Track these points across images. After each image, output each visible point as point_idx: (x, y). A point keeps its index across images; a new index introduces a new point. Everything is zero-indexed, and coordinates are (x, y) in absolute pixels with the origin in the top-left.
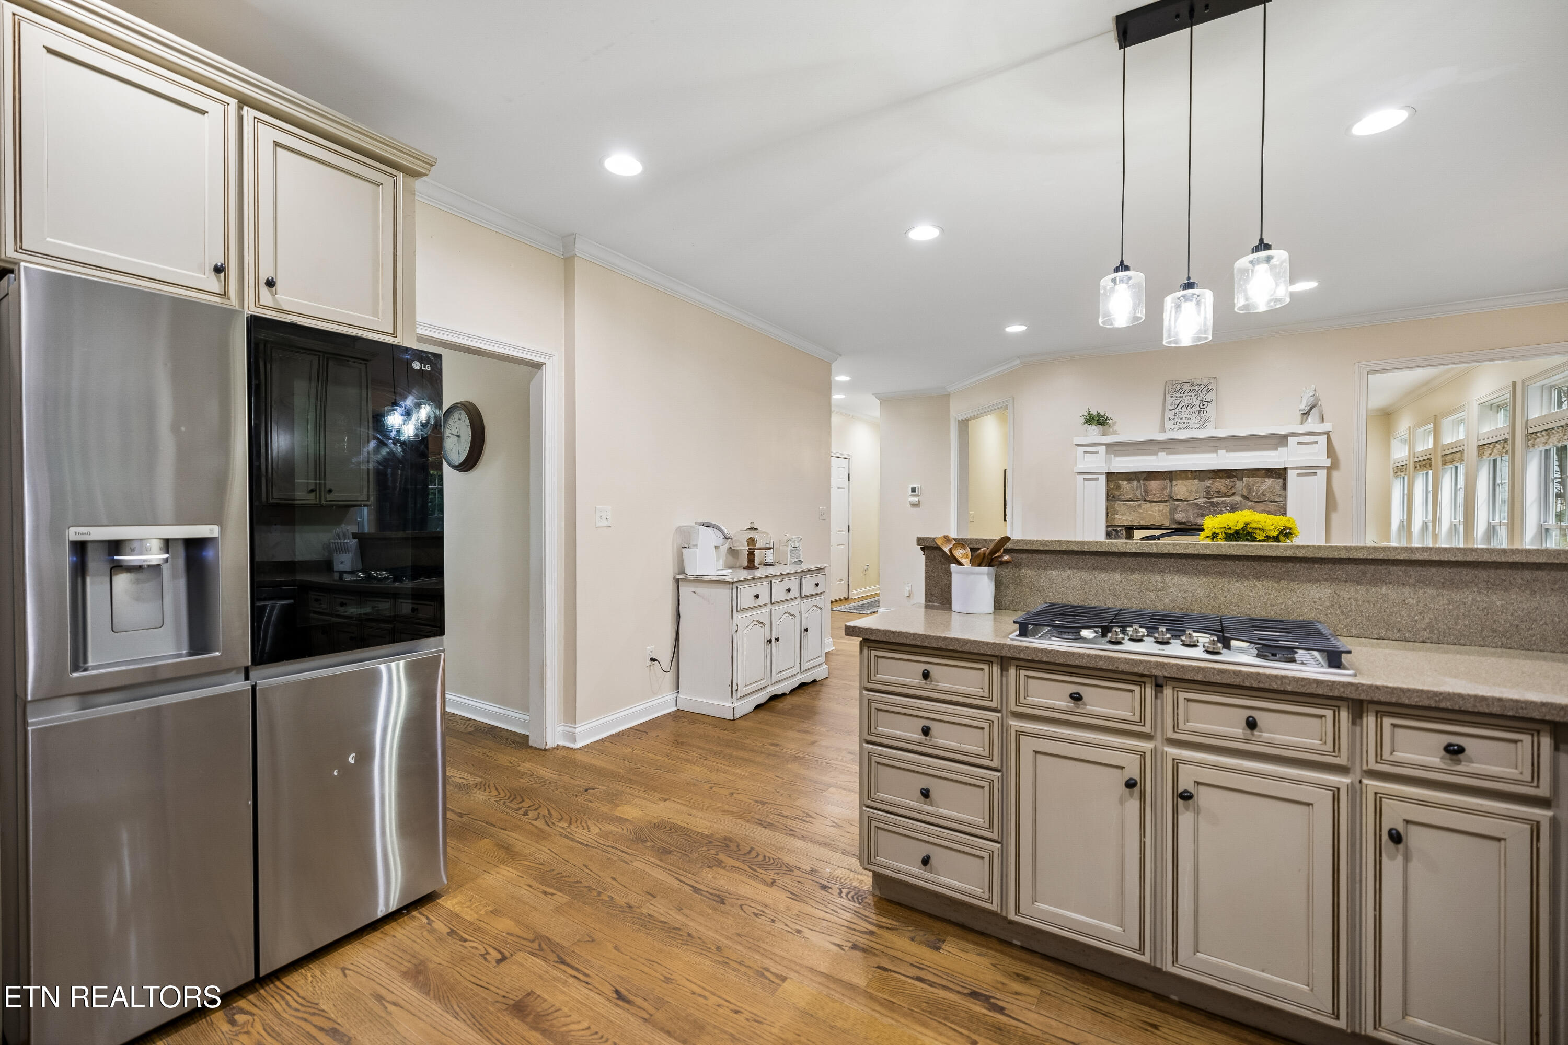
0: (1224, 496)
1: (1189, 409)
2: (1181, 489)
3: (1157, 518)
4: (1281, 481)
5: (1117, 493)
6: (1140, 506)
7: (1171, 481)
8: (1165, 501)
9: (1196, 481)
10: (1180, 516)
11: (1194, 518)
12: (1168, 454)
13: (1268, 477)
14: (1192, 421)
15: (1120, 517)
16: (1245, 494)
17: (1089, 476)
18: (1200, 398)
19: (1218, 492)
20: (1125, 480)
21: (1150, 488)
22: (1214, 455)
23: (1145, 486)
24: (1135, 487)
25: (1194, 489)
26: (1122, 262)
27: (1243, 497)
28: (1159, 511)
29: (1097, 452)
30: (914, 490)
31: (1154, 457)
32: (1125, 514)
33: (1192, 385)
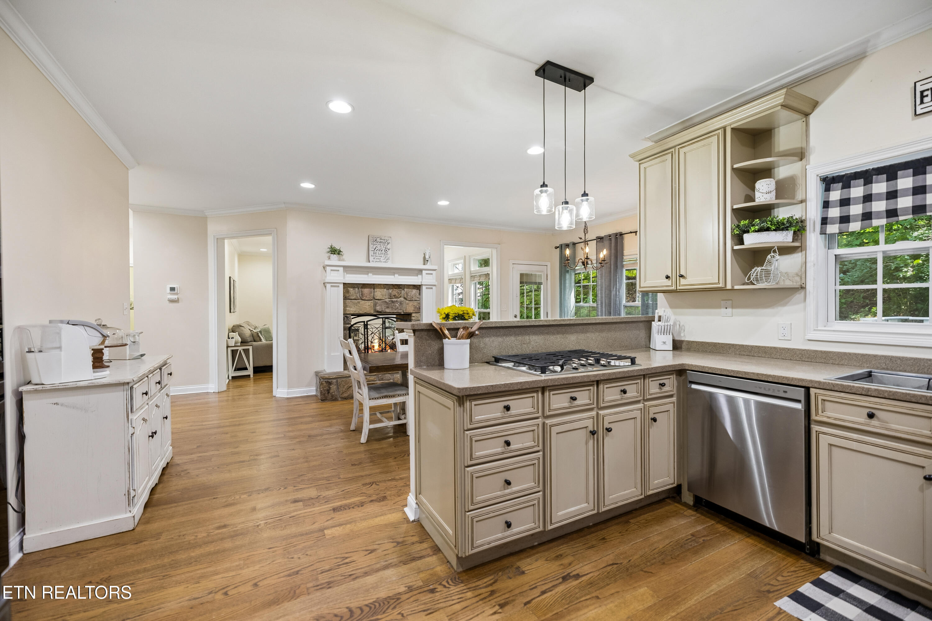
0: (397, 298)
1: (380, 252)
2: (379, 293)
3: (368, 310)
4: (418, 291)
5: (347, 295)
6: (359, 302)
7: (374, 289)
8: (371, 300)
9: (385, 290)
10: (378, 308)
11: (385, 309)
12: (373, 274)
13: (414, 289)
14: (382, 258)
15: (349, 309)
16: (405, 297)
17: (334, 285)
18: (385, 247)
19: (395, 296)
20: (352, 288)
21: (364, 293)
22: (393, 277)
23: (362, 291)
24: (357, 292)
25: (384, 294)
26: (544, 182)
27: (405, 298)
28: (369, 305)
29: (338, 271)
30: (172, 289)
31: (366, 276)
32: (352, 307)
33: (381, 239)
